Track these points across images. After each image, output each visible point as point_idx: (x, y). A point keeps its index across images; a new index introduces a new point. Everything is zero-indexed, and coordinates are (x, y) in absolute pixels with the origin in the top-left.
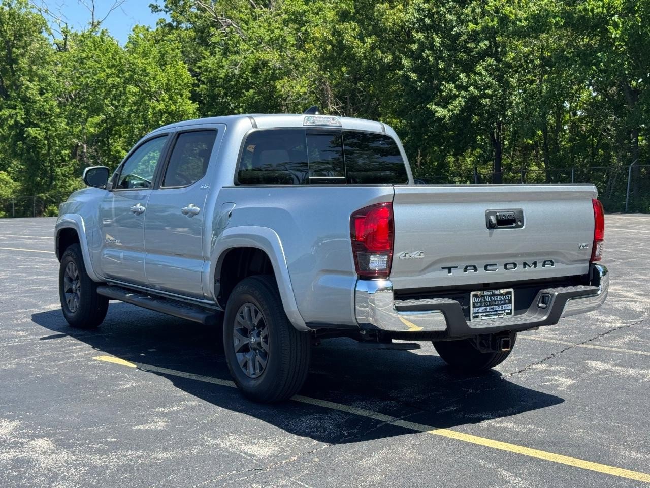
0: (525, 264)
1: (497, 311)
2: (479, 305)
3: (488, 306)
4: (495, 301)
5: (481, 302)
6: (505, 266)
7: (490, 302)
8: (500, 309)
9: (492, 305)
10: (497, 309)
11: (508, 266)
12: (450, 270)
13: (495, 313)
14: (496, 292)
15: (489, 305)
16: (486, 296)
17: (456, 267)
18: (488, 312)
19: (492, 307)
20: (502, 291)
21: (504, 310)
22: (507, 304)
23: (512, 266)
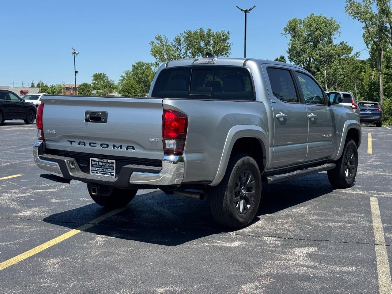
0: (114, 146)
1: (106, 172)
2: (96, 166)
3: (100, 168)
4: (105, 166)
5: (96, 165)
6: (101, 145)
7: (102, 166)
8: (108, 171)
9: (103, 168)
10: (106, 171)
11: (103, 146)
12: (71, 142)
13: (105, 173)
14: (105, 161)
15: (102, 168)
16: (100, 162)
17: (75, 142)
18: (101, 171)
19: (103, 169)
20: (109, 161)
21: (110, 172)
22: (112, 169)
23: (106, 146)
